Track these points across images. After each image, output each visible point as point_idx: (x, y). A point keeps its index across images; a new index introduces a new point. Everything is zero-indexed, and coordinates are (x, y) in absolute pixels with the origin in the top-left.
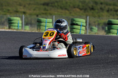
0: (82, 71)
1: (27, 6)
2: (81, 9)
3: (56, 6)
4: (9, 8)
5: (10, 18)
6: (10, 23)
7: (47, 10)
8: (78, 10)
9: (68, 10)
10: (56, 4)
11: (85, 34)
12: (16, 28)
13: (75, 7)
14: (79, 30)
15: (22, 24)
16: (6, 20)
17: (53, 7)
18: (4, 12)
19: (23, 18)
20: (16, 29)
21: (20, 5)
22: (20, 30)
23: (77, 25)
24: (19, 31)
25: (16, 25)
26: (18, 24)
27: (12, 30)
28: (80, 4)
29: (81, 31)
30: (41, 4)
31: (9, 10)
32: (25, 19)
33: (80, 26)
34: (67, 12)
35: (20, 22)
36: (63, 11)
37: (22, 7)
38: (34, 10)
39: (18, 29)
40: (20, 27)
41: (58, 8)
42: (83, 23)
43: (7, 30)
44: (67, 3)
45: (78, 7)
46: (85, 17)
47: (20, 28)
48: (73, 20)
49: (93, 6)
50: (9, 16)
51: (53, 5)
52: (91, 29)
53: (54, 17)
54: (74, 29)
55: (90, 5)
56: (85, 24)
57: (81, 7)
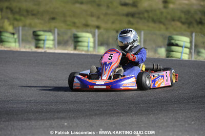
0: (184, 114)
1: (102, 17)
2: (183, 23)
3: (145, 18)
4: (76, 21)
5: (76, 35)
6: (76, 41)
7: (132, 24)
8: (179, 24)
9: (164, 24)
10: (146, 15)
11: (189, 59)
12: (85, 49)
13: (173, 20)
14: (180, 54)
15: (94, 43)
16: (71, 37)
17: (141, 18)
18: (68, 25)
19: (97, 34)
20: (85, 51)
21: (92, 15)
22: (92, 51)
23: (177, 45)
24: (89, 53)
25: (86, 44)
26: (88, 42)
27: (80, 52)
28: (183, 16)
29: (184, 55)
30: (123, 15)
31: (74, 23)
32: (98, 36)
33: (182, 47)
34: (162, 26)
35: (92, 40)
36: (157, 26)
37: (94, 19)
38: (113, 23)
39: (88, 51)
40: (91, 47)
41: (148, 21)
42: (185, 43)
43: (72, 52)
44: (162, 13)
45: (179, 20)
46: (189, 33)
47: (91, 49)
48: (170, 38)
49: (201, 19)
50: (74, 31)
51: (141, 16)
52: (198, 53)
53: (142, 33)
54: (173, 51)
55: (198, 17)
56: (188, 45)
57: (183, 20)
